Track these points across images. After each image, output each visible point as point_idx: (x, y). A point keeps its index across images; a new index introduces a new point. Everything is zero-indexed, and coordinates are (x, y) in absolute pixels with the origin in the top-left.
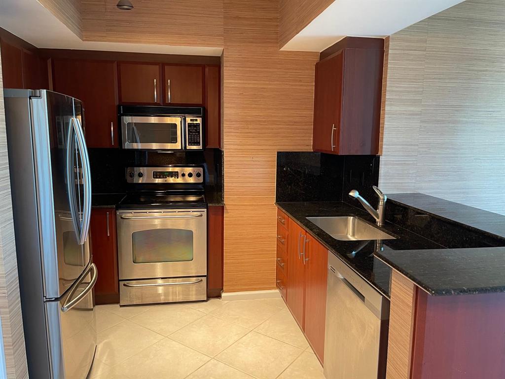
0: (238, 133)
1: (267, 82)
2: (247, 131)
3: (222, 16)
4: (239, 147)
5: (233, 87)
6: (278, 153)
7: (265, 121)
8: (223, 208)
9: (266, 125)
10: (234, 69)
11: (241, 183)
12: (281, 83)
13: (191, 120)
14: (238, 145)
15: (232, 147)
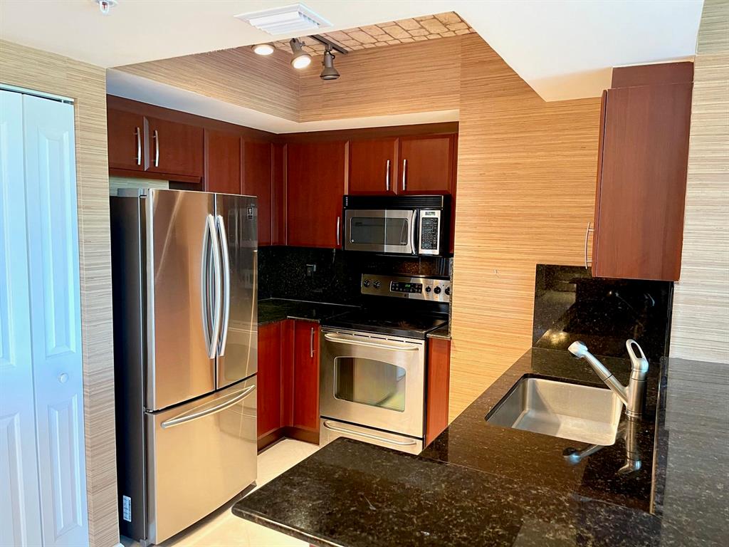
0: (475, 232)
1: (525, 154)
2: (490, 230)
3: (460, 65)
4: (475, 254)
5: (470, 165)
6: (538, 265)
7: (518, 215)
8: (449, 343)
9: (520, 221)
10: (472, 138)
11: (478, 309)
12: (547, 153)
13: (426, 214)
14: (475, 251)
15: (466, 253)
